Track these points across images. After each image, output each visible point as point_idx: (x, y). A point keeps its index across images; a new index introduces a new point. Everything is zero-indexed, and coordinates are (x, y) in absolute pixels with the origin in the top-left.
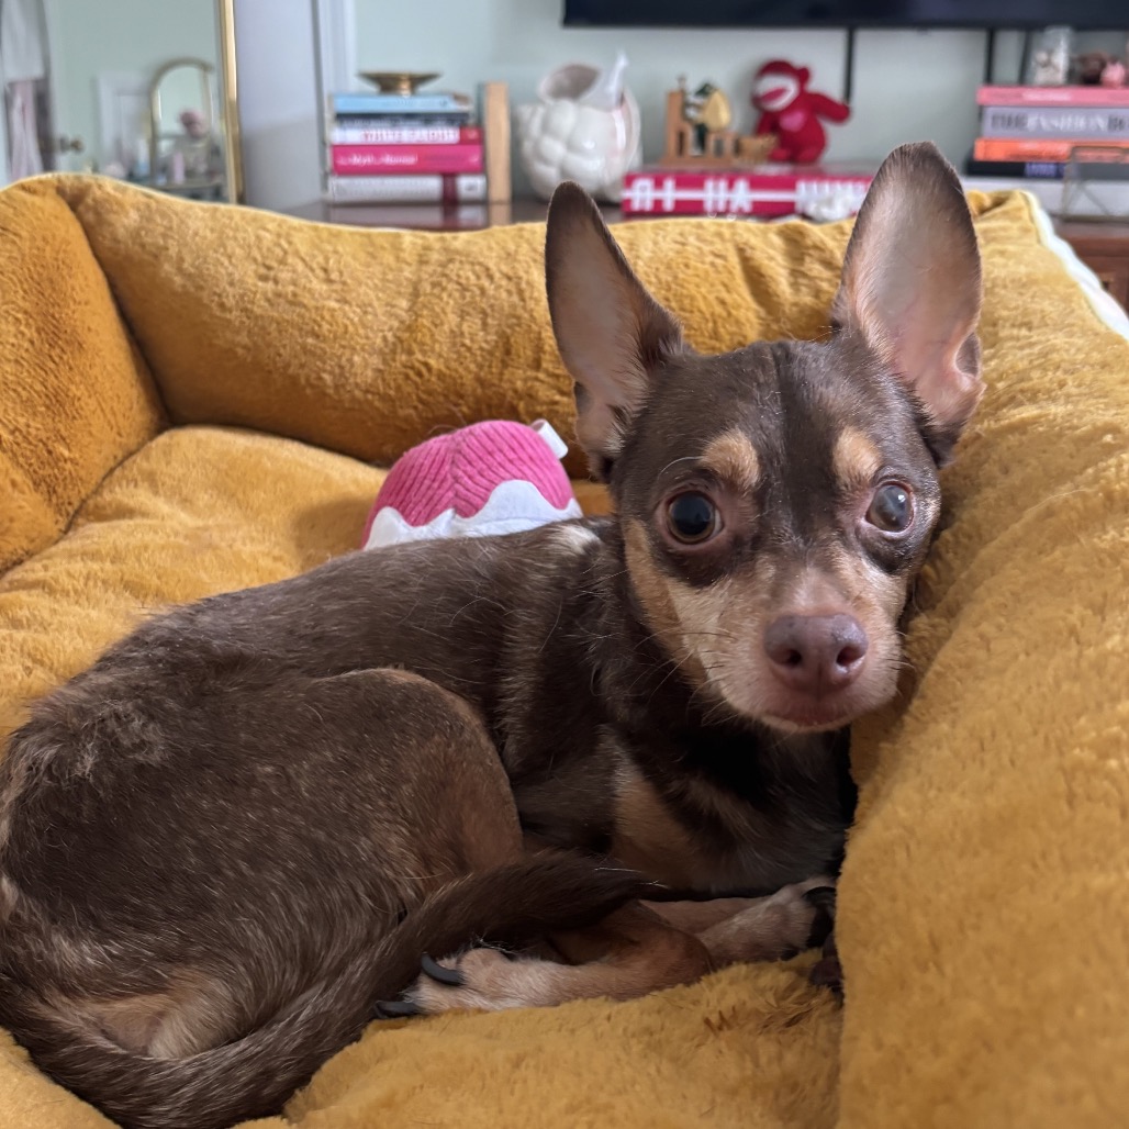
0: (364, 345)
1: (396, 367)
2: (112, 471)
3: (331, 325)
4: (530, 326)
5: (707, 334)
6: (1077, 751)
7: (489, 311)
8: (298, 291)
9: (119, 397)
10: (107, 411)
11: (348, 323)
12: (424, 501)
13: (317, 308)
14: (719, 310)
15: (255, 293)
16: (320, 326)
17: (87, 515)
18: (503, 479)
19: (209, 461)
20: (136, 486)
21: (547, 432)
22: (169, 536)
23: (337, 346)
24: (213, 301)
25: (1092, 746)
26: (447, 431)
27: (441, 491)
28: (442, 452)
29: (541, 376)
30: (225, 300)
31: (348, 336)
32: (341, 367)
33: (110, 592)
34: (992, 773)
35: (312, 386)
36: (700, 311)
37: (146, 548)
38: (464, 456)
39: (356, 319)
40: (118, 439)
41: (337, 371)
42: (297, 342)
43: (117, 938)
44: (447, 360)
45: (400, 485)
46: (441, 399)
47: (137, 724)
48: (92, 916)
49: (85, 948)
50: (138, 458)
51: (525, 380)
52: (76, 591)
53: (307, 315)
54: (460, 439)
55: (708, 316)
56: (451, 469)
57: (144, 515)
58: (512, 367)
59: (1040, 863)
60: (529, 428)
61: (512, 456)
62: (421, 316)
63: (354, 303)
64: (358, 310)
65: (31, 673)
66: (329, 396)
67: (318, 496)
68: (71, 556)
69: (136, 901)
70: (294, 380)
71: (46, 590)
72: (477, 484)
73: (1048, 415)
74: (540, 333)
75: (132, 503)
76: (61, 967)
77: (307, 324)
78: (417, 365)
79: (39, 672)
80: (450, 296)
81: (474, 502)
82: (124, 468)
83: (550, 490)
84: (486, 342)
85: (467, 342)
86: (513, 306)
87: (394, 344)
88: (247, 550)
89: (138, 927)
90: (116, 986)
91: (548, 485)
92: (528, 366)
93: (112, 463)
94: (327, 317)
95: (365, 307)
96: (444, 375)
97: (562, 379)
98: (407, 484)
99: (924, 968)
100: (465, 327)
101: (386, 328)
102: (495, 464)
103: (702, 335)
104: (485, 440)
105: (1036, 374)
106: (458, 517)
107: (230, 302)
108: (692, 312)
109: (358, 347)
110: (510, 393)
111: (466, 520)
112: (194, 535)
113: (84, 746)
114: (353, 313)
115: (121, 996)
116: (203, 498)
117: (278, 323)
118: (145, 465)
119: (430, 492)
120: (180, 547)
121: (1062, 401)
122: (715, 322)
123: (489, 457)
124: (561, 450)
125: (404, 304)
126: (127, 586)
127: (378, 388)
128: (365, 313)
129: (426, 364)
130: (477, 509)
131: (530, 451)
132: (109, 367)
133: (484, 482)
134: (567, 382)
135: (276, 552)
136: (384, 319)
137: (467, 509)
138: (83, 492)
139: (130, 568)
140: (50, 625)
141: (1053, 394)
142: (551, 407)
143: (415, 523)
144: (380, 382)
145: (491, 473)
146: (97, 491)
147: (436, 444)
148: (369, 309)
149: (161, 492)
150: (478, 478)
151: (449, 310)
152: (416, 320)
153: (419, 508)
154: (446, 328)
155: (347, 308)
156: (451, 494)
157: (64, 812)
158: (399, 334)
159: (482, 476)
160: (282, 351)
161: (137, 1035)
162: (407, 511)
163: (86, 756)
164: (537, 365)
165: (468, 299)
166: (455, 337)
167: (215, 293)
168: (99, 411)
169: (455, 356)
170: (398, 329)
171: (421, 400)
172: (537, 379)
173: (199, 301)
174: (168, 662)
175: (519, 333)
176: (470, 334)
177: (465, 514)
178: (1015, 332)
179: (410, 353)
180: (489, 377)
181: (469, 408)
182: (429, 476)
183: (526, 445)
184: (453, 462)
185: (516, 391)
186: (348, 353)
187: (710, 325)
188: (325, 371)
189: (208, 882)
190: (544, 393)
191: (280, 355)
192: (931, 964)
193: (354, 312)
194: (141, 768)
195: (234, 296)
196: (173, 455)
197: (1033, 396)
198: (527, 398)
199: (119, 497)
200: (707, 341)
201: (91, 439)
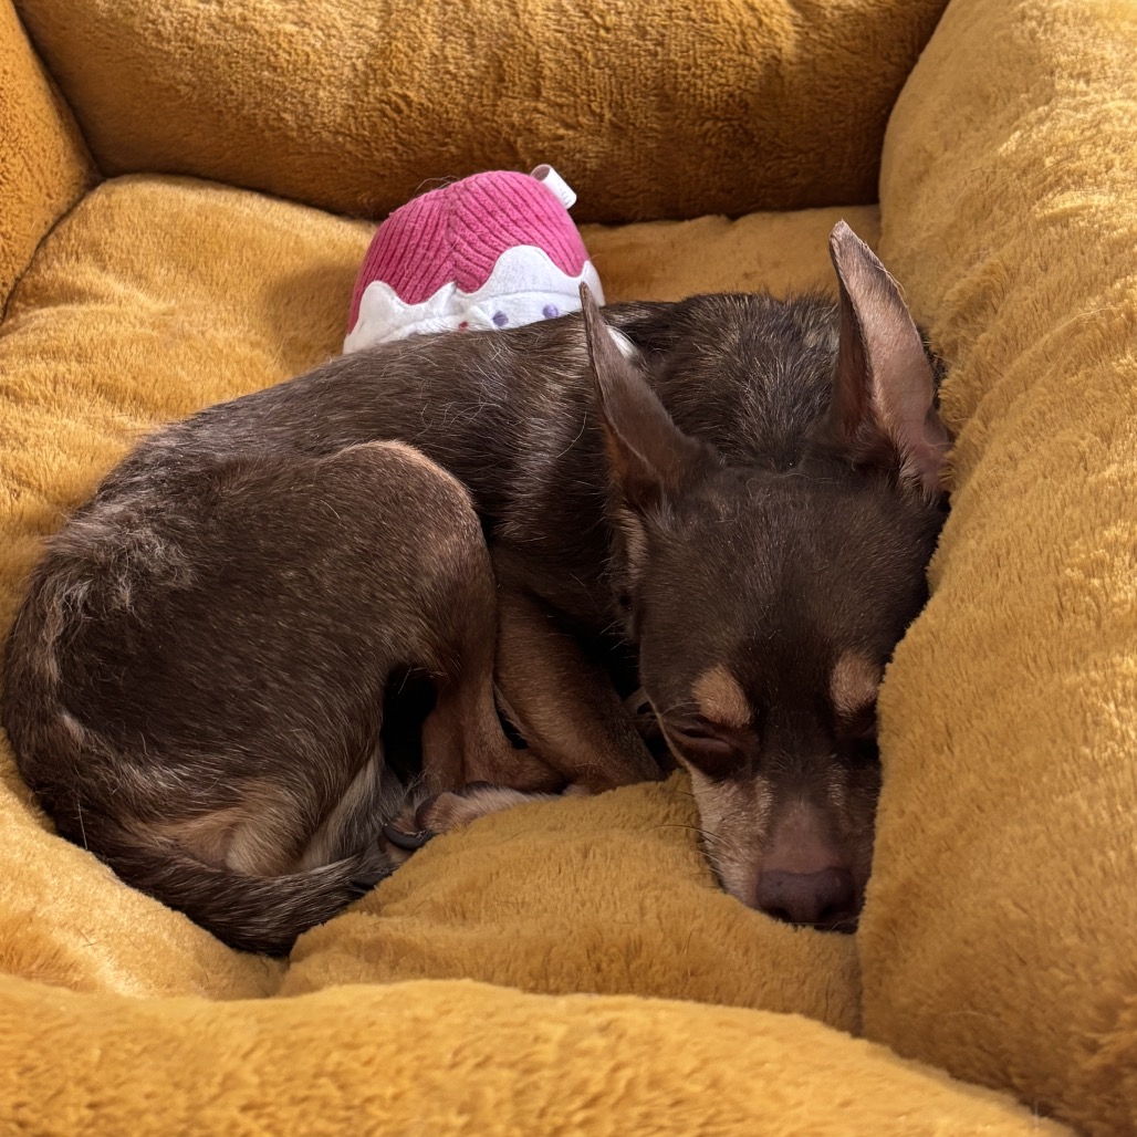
0: (330, 76)
1: (369, 103)
2: (44, 241)
3: (290, 54)
4: (525, 47)
5: (734, 48)
6: (1068, 571)
7: (475, 29)
8: (249, 15)
9: (44, 151)
10: (35, 169)
11: (308, 49)
12: (420, 274)
13: (271, 34)
14: (747, 17)
15: (197, 18)
16: (276, 56)
17: (25, 298)
18: (509, 245)
19: (159, 226)
20: (78, 259)
21: (554, 182)
22: (134, 327)
23: (298, 79)
24: (145, 29)
25: (1081, 567)
26: (436, 185)
27: (437, 262)
28: (435, 213)
29: (541, 106)
30: (160, 28)
31: (310, 67)
32: (305, 105)
33: (82, 397)
34: (1003, 587)
35: (272, 129)
36: (725, 21)
37: (113, 342)
38: (461, 219)
39: (318, 45)
40: (48, 201)
41: (300, 109)
42: (250, 76)
43: (184, 761)
44: (429, 91)
45: (390, 254)
46: (425, 138)
47: (159, 550)
48: (156, 743)
49: (156, 774)
50: (74, 221)
51: (523, 112)
52: (45, 398)
53: (261, 42)
54: (455, 196)
55: (735, 26)
56: (447, 234)
57: (97, 298)
58: (507, 96)
59: (1032, 665)
60: (531, 178)
61: (516, 215)
62: (395, 38)
63: (314, 25)
64: (320, 33)
65: (19, 495)
66: (293, 139)
67: (291, 264)
68: (28, 355)
69: (197, 725)
70: (250, 123)
71: (11, 397)
72: (479, 253)
73: (1091, 207)
74: (537, 55)
75: (80, 283)
76: (136, 795)
77: (262, 54)
78: (394, 98)
79: (27, 495)
80: (428, 11)
81: (478, 274)
82: (58, 236)
83: (562, 254)
84: (474, 67)
85: (452, 68)
86: (505, 22)
87: (365, 73)
88: (222, 336)
89: (204, 749)
90: (190, 806)
91: (559, 249)
92: (525, 94)
93: (44, 231)
94: (285, 45)
95: (328, 30)
96: (427, 109)
97: (565, 109)
98: (398, 254)
99: (940, 751)
100: (448, 51)
101: (354, 55)
102: (498, 226)
103: (729, 50)
104: (483, 197)
105: (1084, 150)
106: (459, 291)
107: (168, 30)
108: (717, 22)
109: (323, 79)
110: (506, 128)
111: (470, 295)
112: (162, 322)
113: (116, 580)
114: (315, 38)
115: (197, 815)
116: (160, 273)
117: (227, 55)
118: (85, 233)
119: (425, 263)
120: (151, 340)
121: (1106, 188)
122: (744, 34)
123: (490, 219)
124: (569, 197)
125: (374, 23)
126: (101, 389)
127: (349, 130)
128: (329, 36)
129: (405, 97)
130: (481, 282)
131: (536, 208)
132: (31, 116)
133: (486, 249)
134: (572, 112)
135: (252, 336)
136: (351, 43)
137: (471, 282)
138: (17, 268)
139: (99, 366)
140: (26, 440)
141: (1099, 178)
142: (555, 143)
143: (410, 301)
144: (351, 120)
145: (493, 238)
146: (33, 265)
147: (426, 202)
148: (333, 32)
149: (110, 267)
150: (479, 243)
151: (427, 29)
152: (390, 44)
153: (413, 282)
154: (426, 52)
155: (306, 30)
156: (449, 265)
157: (110, 646)
158: (371, 61)
159: (484, 241)
160: (233, 88)
161: (214, 849)
162: (401, 286)
163: (121, 589)
164: (536, 92)
165: (450, 14)
166: (437, 63)
167: (148, 20)
168: (26, 172)
169: (437, 86)
170: (369, 54)
171: (401, 141)
172: (536, 110)
173: (130, 30)
174: (171, 481)
175: (512, 55)
176: (454, 58)
177: (468, 289)
178: (1072, 85)
179: (386, 84)
180: (480, 109)
181: (458, 147)
182: (422, 243)
183: (530, 202)
184: (449, 225)
185: (512, 126)
186: (311, 86)
187: (738, 37)
188: (285, 110)
189: (256, 697)
190: (546, 127)
191: (232, 93)
192: (945, 748)
193: (315, 36)
194: (175, 594)
195: (172, 23)
196: (116, 219)
197: (1079, 180)
198: (525, 133)
199: (61, 275)
200: (735, 56)
201: (22, 207)
